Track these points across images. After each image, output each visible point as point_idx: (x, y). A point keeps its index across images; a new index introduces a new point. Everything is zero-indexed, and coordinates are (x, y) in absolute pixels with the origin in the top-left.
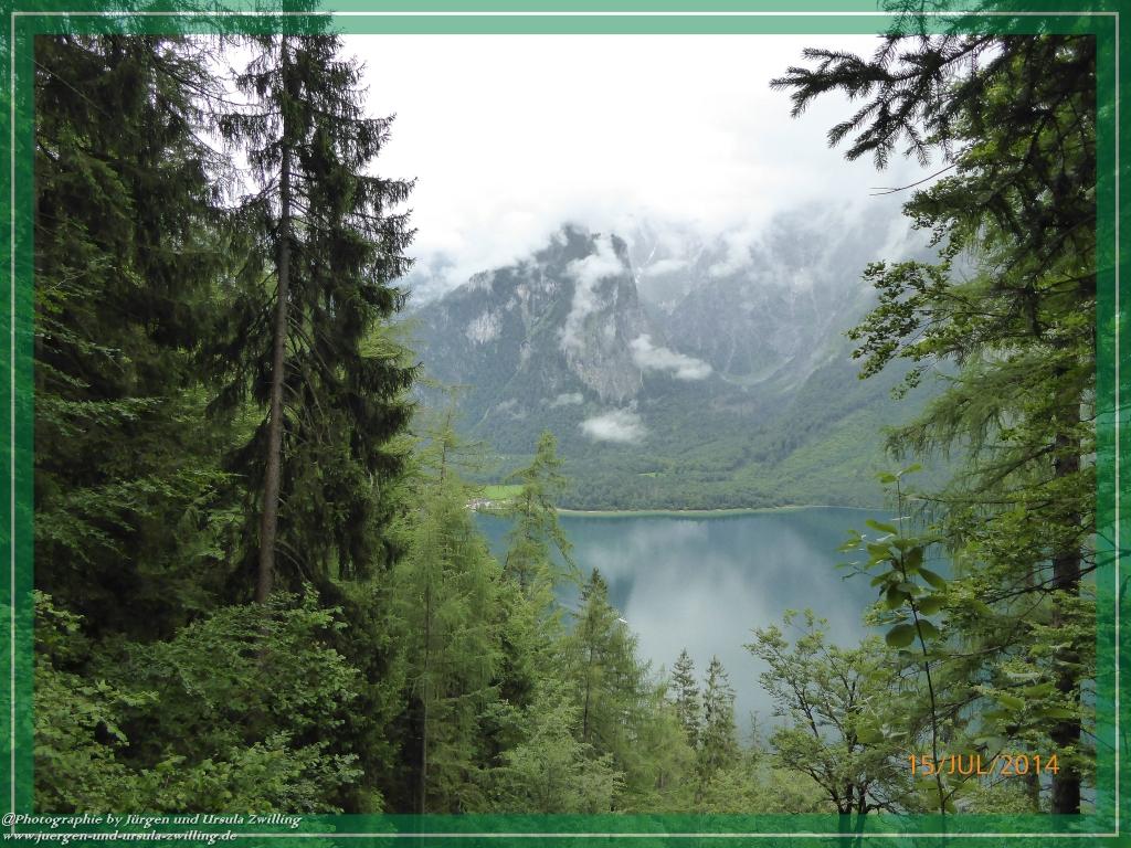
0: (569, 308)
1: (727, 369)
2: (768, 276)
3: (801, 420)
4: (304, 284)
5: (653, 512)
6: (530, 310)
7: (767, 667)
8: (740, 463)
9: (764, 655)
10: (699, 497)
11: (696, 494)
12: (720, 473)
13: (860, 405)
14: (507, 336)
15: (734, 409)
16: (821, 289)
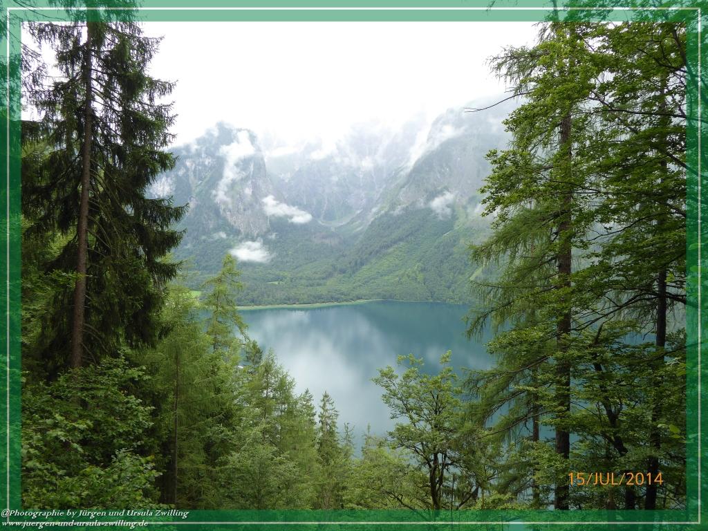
0: (220, 176)
1: (322, 218)
2: (346, 160)
3: (367, 248)
4: (100, 147)
5: (277, 306)
6: (195, 176)
7: (385, 391)
8: (330, 275)
9: (383, 384)
10: (306, 296)
11: (303, 294)
12: (318, 281)
13: (401, 239)
14: (179, 192)
15: (327, 241)
16: (378, 169)
